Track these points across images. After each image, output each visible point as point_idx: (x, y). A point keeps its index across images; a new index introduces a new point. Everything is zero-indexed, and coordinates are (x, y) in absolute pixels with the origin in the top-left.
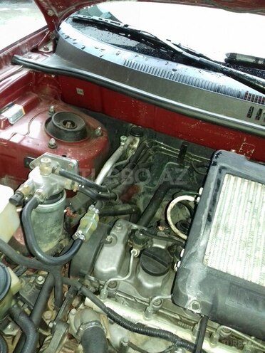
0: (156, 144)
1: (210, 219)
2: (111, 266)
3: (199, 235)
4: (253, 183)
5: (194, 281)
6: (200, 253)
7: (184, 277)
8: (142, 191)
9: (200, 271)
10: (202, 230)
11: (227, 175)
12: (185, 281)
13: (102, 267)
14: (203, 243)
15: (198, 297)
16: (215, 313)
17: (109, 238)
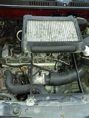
0: (10, 22)
1: (26, 32)
2: (6, 55)
3: (24, 36)
4: (35, 21)
5: (25, 45)
6: (25, 39)
7: (22, 45)
8: (12, 39)
9: (26, 43)
10: (25, 34)
11: (28, 21)
12: (23, 46)
13: (4, 56)
14: (25, 37)
15: (27, 48)
16: (32, 50)
17: (3, 49)
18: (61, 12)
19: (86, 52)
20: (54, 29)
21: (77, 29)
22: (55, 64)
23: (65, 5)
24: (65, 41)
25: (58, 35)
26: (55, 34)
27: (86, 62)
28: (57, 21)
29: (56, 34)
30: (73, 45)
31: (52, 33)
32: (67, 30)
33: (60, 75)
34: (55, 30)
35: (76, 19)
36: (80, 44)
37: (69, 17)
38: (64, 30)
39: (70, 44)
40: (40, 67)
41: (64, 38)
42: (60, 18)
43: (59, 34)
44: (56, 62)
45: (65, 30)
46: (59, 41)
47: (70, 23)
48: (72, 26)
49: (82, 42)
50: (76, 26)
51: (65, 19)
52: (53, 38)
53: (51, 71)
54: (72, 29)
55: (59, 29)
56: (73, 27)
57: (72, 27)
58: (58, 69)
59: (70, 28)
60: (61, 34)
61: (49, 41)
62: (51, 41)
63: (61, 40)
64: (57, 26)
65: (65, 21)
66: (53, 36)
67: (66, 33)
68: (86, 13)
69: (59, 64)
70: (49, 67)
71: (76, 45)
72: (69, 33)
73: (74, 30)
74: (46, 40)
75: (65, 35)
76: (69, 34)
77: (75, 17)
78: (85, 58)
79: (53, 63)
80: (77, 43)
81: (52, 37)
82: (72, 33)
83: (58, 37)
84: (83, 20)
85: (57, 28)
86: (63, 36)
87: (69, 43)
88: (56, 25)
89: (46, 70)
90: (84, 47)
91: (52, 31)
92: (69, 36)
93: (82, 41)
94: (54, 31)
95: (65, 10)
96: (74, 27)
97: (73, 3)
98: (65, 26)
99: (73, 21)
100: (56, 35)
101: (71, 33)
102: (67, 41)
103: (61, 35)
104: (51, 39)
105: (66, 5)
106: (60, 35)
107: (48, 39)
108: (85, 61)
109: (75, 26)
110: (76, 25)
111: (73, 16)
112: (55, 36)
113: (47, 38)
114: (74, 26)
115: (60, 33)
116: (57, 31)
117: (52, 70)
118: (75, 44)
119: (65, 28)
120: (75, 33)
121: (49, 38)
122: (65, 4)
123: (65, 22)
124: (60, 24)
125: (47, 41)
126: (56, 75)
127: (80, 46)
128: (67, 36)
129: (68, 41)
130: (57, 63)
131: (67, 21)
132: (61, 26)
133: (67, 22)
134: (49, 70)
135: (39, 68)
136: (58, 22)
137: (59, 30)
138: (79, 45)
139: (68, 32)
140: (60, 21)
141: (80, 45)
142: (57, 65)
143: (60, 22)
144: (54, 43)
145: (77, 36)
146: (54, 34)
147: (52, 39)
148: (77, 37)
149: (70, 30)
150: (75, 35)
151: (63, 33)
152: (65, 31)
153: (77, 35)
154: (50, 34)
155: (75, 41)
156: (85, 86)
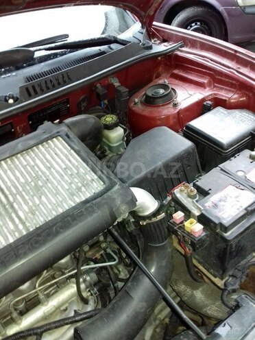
18: (11, 123)
19: (142, 207)
20: (16, 187)
21: (82, 153)
22: (75, 286)
23: (11, 101)
24: (67, 208)
25: (37, 202)
26: (26, 203)
27: (158, 230)
28: (10, 157)
29: (29, 201)
30: (98, 208)
31: (15, 205)
32: (57, 171)
33: (111, 315)
34: (21, 189)
35: (64, 129)
36: (115, 192)
37: (41, 129)
38: (48, 173)
39: (86, 209)
40: (33, 329)
41: (60, 199)
42: (18, 143)
43: (40, 197)
44: (74, 280)
45: (51, 173)
46: (50, 219)
47: (53, 146)
48: (66, 152)
49: (117, 187)
50: (76, 148)
51: (32, 142)
52: (26, 218)
53: (77, 318)
54: (70, 161)
55: (30, 180)
56: (69, 152)
57: (66, 157)
58: (92, 295)
59: (63, 161)
60: (46, 190)
61: (17, 235)
62: (25, 233)
63: (55, 214)
64: (18, 174)
65: (36, 145)
66: (24, 211)
67: (59, 182)
68: (82, 98)
69: (88, 278)
70: (62, 309)
71: (107, 203)
72: (66, 178)
73: (76, 160)
74: (6, 239)
75: (59, 187)
76: (70, 181)
77: (60, 123)
78: (148, 221)
79: (69, 289)
80: (105, 196)
81: (23, 217)
82: (76, 172)
83: (41, 206)
84: (85, 120)
85: (22, 180)
86: (54, 195)
87: (83, 210)
88: (16, 171)
89: (57, 324)
90: (130, 198)
91: (11, 199)
92: (73, 185)
93: (116, 184)
94: (18, 196)
95: (18, 114)
96: (72, 151)
97: (33, 87)
98: (45, 161)
99: (59, 136)
100: (31, 204)
101: (72, 175)
102: (74, 205)
103: (48, 193)
104: (21, 227)
105: (16, 100)
106: (43, 198)
107: (12, 233)
108: (153, 228)
109: (72, 148)
110: (75, 145)
111: (53, 123)
112: (30, 208)
113: (5, 230)
114: (69, 148)
115: (39, 190)
116: (28, 188)
117: (75, 311)
118: (103, 201)
119: (49, 169)
120: (84, 168)
121: (12, 226)
122: (10, 98)
123: (38, 148)
124: (25, 163)
125: (11, 240)
126: (99, 323)
127: (118, 202)
128: (67, 187)
129: (78, 201)
130: (81, 280)
131: (41, 143)
132: (32, 167)
133: (42, 146)
134: (69, 318)
135: (31, 335)
136: (17, 158)
137: (33, 183)
138: (114, 199)
139: (61, 176)
140: (21, 152)
141: (116, 196)
142: (83, 286)
143: (22, 158)
144: (39, 235)
145: (93, 174)
146: (23, 203)
147: (23, 224)
148: (96, 177)
149: (64, 167)
150: (86, 174)
151: (49, 185)
152: (51, 177)
153: (92, 172)
154: (10, 210)
155: (97, 191)
156: (189, 291)
